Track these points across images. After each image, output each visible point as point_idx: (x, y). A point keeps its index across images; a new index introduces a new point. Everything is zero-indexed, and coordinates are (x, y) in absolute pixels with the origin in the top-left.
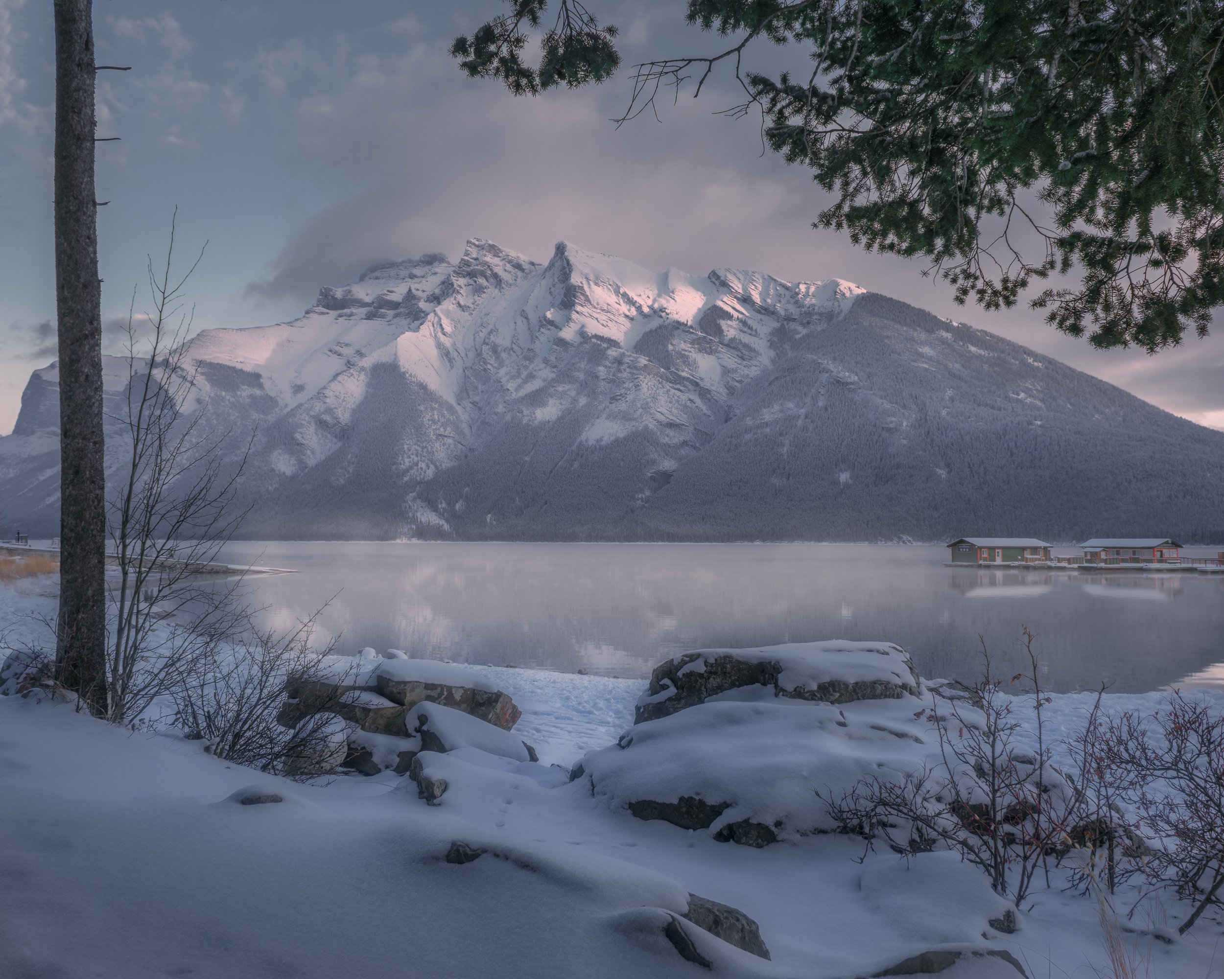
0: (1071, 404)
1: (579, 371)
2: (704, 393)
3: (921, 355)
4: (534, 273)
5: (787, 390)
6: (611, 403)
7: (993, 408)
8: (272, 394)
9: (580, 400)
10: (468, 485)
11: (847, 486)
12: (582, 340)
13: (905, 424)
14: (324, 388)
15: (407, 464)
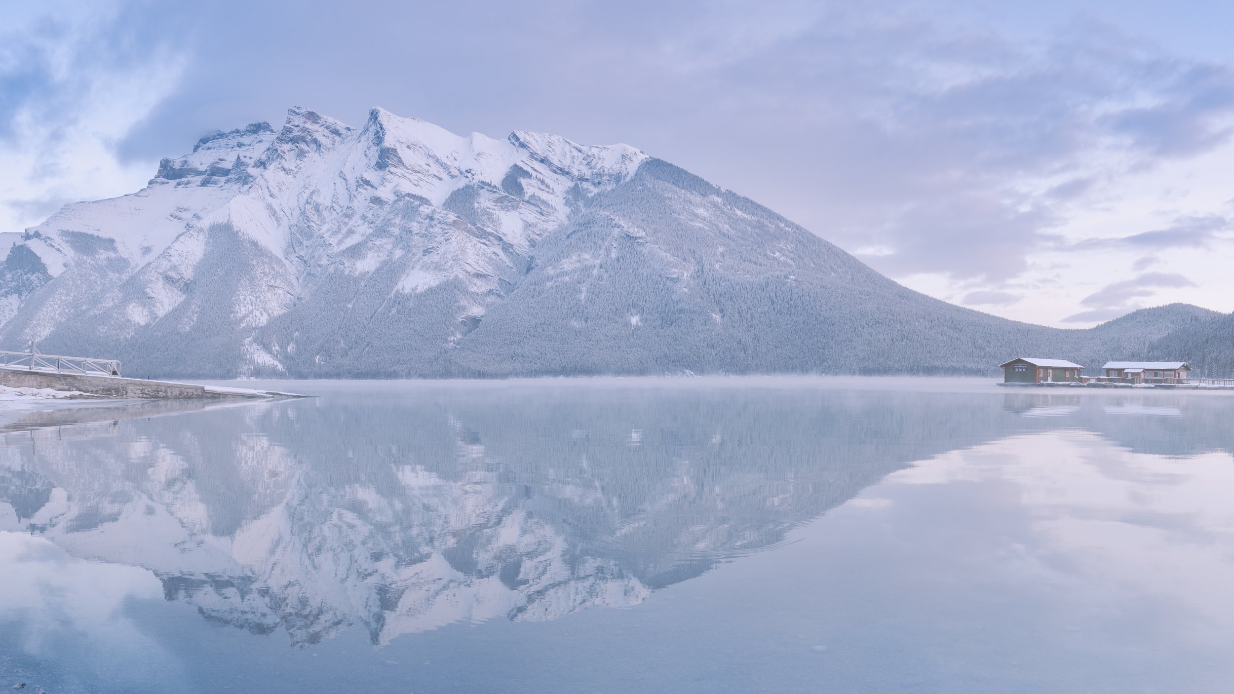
0: (814, 263)
1: (394, 226)
2: (507, 247)
3: (696, 216)
4: (350, 137)
5: (584, 242)
6: (424, 255)
7: (755, 263)
8: (125, 256)
9: (396, 253)
10: (298, 330)
11: (637, 328)
12: (396, 198)
13: (685, 275)
14: (169, 248)
15: (243, 312)
